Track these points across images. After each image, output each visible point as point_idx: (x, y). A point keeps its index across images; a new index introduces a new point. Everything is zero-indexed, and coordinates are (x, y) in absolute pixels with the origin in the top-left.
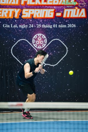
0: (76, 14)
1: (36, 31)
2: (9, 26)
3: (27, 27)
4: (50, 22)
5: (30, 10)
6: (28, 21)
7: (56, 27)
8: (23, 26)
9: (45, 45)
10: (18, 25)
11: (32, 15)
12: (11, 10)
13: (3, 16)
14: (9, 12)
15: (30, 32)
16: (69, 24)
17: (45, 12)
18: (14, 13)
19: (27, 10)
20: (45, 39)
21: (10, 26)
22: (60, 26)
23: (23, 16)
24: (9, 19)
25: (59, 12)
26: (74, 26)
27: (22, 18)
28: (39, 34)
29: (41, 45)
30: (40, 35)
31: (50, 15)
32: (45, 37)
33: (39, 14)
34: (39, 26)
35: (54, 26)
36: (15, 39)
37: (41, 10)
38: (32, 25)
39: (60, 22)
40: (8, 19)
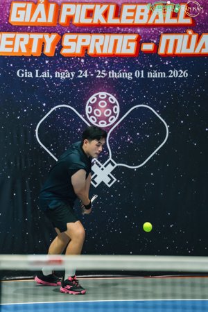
0: (188, 47)
1: (94, 85)
2: (31, 75)
3: (73, 76)
4: (128, 64)
5: (81, 37)
6: (77, 62)
7: (142, 76)
8: (63, 75)
9: (115, 119)
10: (52, 73)
11: (85, 49)
12: (36, 37)
13: (16, 50)
14: (31, 41)
15: (80, 87)
16: (173, 71)
17: (116, 42)
18: (44, 43)
19: (74, 36)
20: (115, 104)
21: (34, 74)
22: (150, 75)
23: (64, 51)
24: (32, 57)
25: (148, 41)
26: (185, 74)
27: (62, 56)
28: (100, 94)
29: (107, 119)
30: (103, 96)
31: (128, 48)
32: (115, 100)
33: (102, 47)
34: (101, 74)
35: (137, 74)
36: (44, 104)
37: (107, 36)
38: (86, 71)
39: (151, 66)
40: (29, 57)
